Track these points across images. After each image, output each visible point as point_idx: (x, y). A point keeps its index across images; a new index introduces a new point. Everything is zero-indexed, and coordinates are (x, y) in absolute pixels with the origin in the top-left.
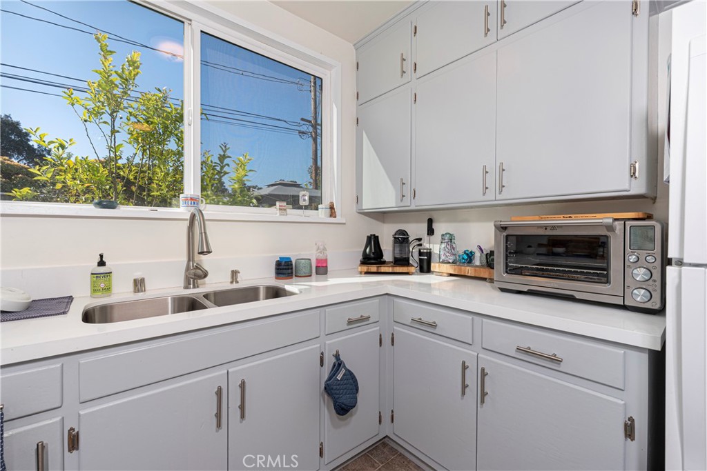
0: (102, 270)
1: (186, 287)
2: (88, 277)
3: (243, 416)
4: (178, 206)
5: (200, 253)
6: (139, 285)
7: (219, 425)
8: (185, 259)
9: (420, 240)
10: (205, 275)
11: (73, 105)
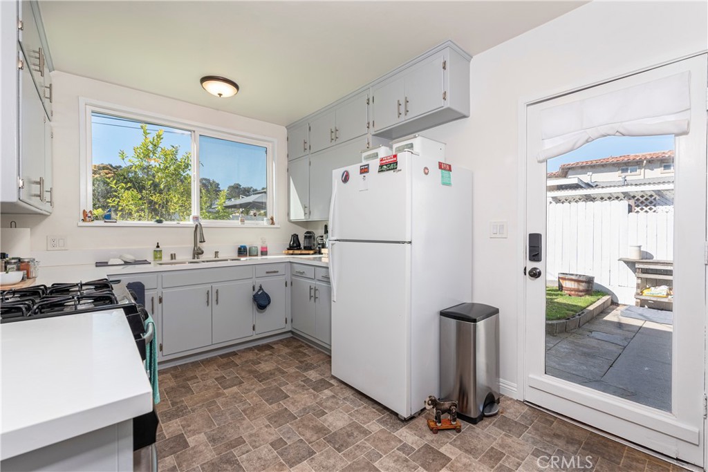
0: (158, 249)
1: (194, 258)
2: (152, 251)
3: (217, 303)
4: (189, 221)
5: (201, 242)
6: (173, 256)
7: (208, 305)
8: (193, 246)
9: (322, 237)
10: (202, 253)
11: (123, 159)
